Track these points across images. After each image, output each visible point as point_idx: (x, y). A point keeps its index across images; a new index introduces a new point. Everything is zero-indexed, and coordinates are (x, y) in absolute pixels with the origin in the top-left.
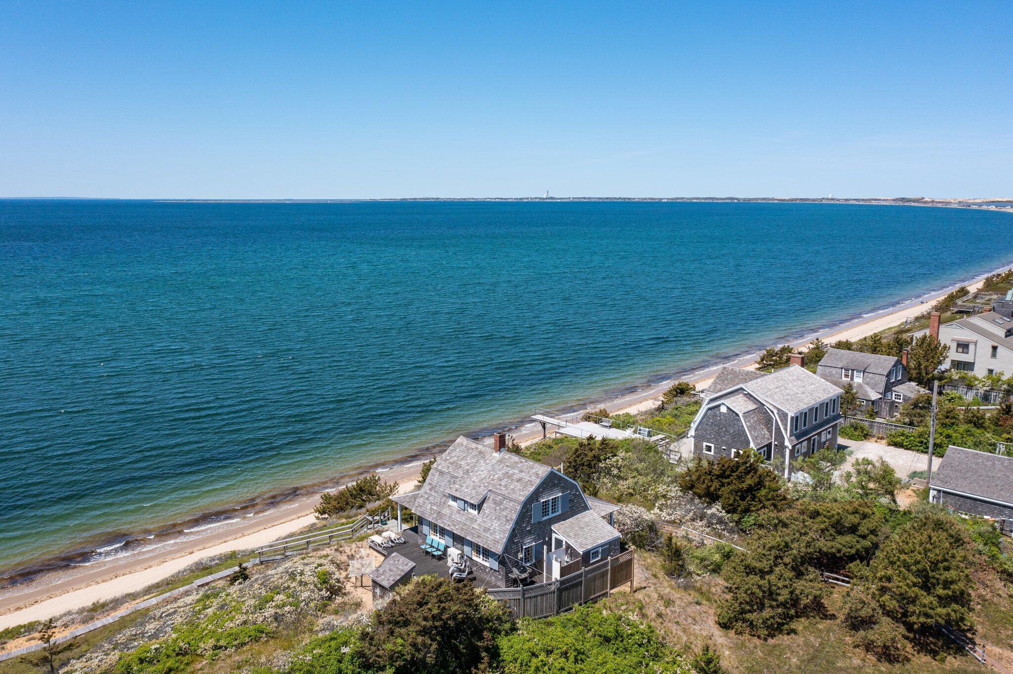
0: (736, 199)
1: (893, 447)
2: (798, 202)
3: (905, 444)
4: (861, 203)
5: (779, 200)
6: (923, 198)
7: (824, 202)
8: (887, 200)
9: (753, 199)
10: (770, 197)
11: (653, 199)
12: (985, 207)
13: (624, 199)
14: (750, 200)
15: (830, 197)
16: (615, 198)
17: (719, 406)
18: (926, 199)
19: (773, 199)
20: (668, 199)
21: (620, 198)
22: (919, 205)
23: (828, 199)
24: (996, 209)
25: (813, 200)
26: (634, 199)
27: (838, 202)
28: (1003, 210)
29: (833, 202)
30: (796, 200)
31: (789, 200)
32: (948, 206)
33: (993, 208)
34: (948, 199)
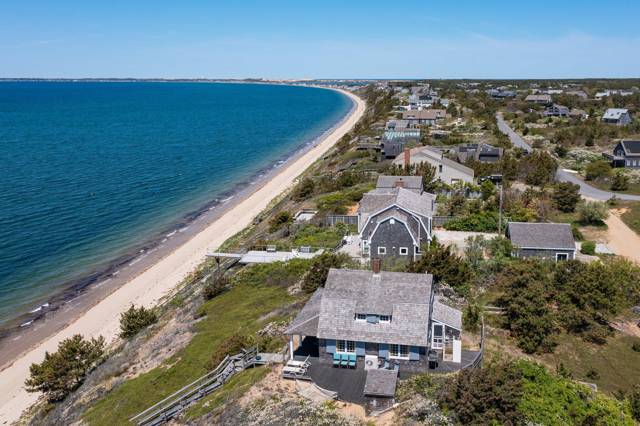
0: (134, 79)
1: (450, 231)
2: (181, 81)
3: (457, 228)
4: (224, 82)
5: (167, 80)
6: (262, 79)
7: (199, 81)
8: (240, 80)
9: (148, 80)
10: (160, 78)
11: (65, 79)
12: (300, 85)
13: (38, 79)
14: (146, 80)
15: (203, 78)
16: (29, 79)
17: (389, 220)
18: (264, 80)
19: (162, 80)
20: (78, 80)
21: (34, 79)
22: (261, 83)
23: (202, 80)
24: (307, 86)
25: (192, 80)
26: (48, 79)
27: (209, 82)
28: (311, 86)
29: (205, 82)
30: (180, 80)
31: (174, 80)
32: (279, 84)
33: (305, 85)
34: (277, 80)
